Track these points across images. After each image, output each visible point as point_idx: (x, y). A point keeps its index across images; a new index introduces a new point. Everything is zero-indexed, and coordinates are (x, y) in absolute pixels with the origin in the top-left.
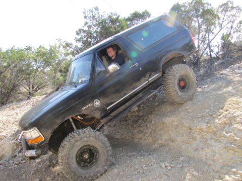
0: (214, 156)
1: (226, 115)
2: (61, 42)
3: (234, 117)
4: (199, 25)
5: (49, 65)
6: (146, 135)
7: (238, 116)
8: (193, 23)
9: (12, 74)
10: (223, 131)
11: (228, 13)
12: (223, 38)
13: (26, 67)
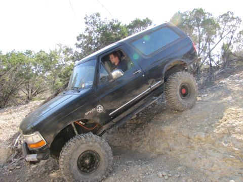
0: (212, 166)
1: (224, 124)
2: (62, 47)
3: (233, 127)
4: (199, 35)
5: (49, 70)
6: (144, 143)
7: (237, 126)
8: (194, 32)
9: (11, 77)
10: (221, 141)
11: (229, 24)
12: (223, 48)
13: (25, 71)
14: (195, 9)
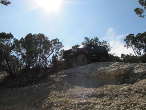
4: (41, 49)
7: (55, 102)
12: (53, 57)
14: (39, 34)
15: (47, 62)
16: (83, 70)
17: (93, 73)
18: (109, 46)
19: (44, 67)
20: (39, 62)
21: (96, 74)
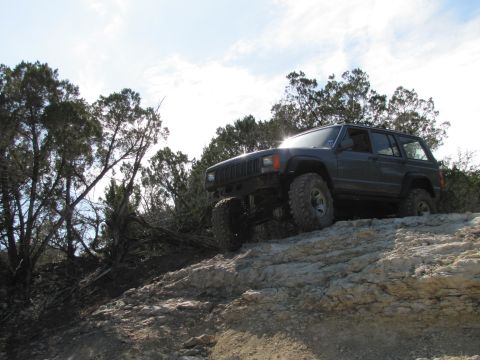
15: (78, 227)
16: (283, 269)
17: (340, 281)
18: (429, 117)
19: (62, 256)
20: (29, 230)
21: (361, 288)
